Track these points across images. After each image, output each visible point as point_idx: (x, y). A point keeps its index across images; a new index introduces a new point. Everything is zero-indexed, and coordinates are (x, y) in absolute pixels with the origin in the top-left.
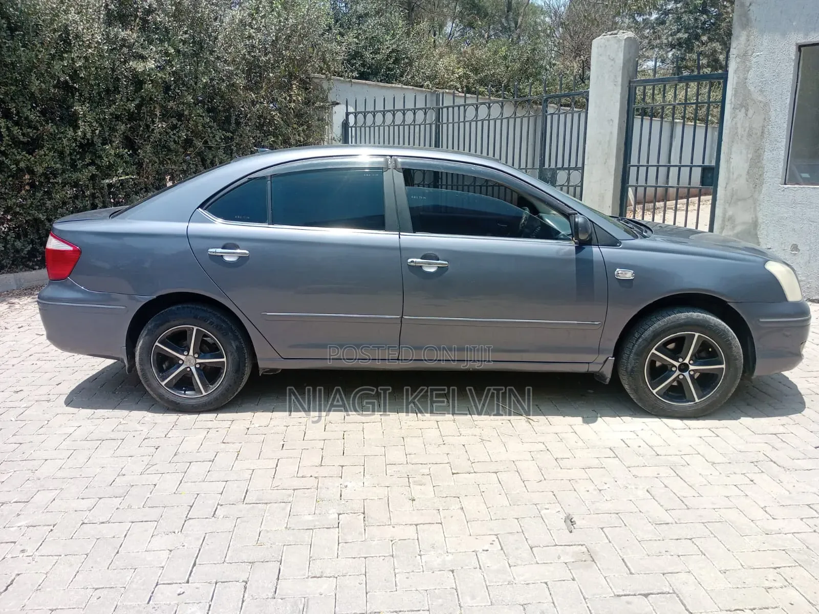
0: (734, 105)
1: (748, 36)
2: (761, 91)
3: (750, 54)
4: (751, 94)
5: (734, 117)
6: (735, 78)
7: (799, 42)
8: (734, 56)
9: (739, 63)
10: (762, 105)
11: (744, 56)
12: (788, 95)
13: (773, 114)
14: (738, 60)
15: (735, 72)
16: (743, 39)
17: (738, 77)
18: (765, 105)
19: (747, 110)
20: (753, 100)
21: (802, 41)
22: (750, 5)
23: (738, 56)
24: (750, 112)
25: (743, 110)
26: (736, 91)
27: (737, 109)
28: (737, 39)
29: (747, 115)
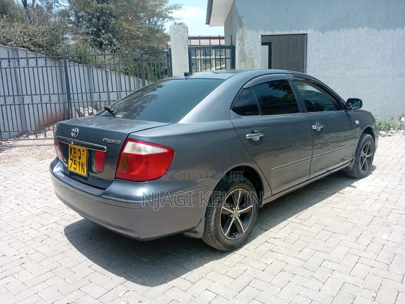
0: (240, 59)
1: (243, 30)
2: (250, 54)
3: (244, 38)
4: (246, 55)
5: (240, 65)
6: (239, 48)
7: (262, 34)
8: (238, 39)
9: (240, 42)
10: (251, 59)
11: (242, 39)
12: (260, 56)
13: (255, 63)
14: (240, 40)
15: (239, 45)
16: (241, 31)
17: (240, 48)
18: (252, 60)
19: (245, 61)
20: (247, 57)
21: (263, 34)
22: (242, 17)
23: (239, 38)
24: (247, 63)
25: (244, 62)
26: (240, 53)
27: (241, 61)
28: (238, 31)
29: (245, 63)
